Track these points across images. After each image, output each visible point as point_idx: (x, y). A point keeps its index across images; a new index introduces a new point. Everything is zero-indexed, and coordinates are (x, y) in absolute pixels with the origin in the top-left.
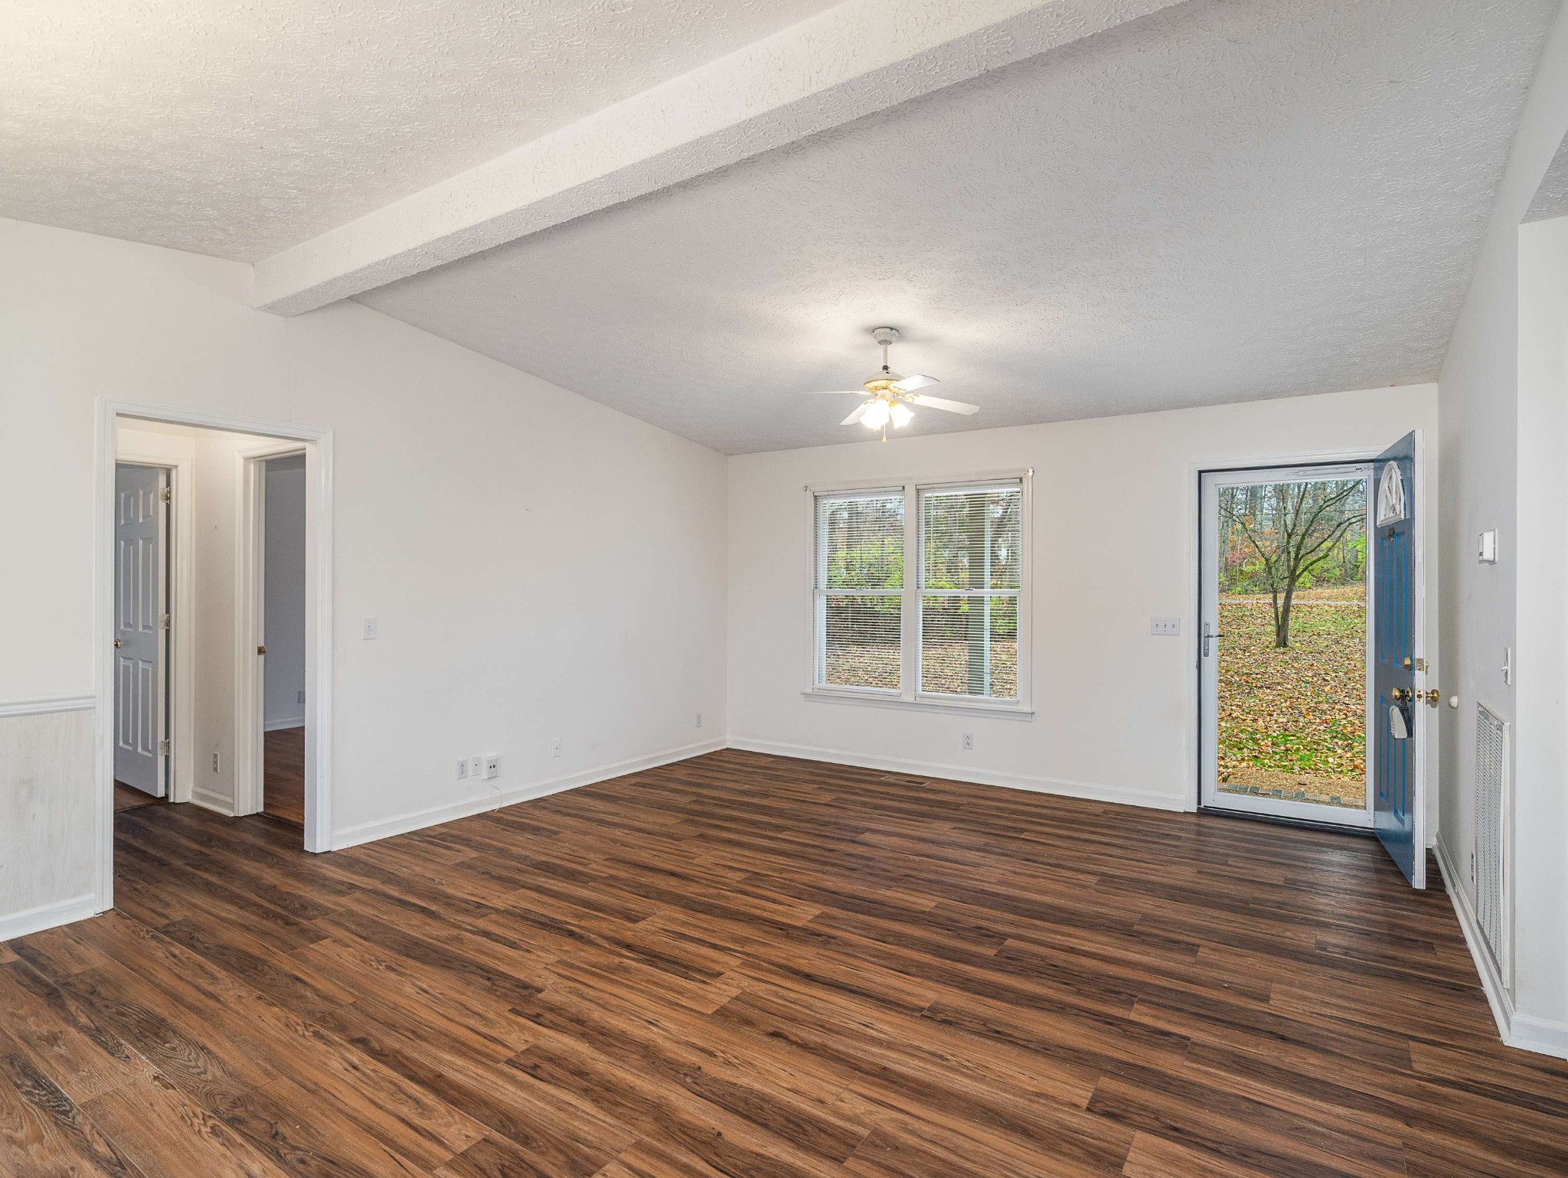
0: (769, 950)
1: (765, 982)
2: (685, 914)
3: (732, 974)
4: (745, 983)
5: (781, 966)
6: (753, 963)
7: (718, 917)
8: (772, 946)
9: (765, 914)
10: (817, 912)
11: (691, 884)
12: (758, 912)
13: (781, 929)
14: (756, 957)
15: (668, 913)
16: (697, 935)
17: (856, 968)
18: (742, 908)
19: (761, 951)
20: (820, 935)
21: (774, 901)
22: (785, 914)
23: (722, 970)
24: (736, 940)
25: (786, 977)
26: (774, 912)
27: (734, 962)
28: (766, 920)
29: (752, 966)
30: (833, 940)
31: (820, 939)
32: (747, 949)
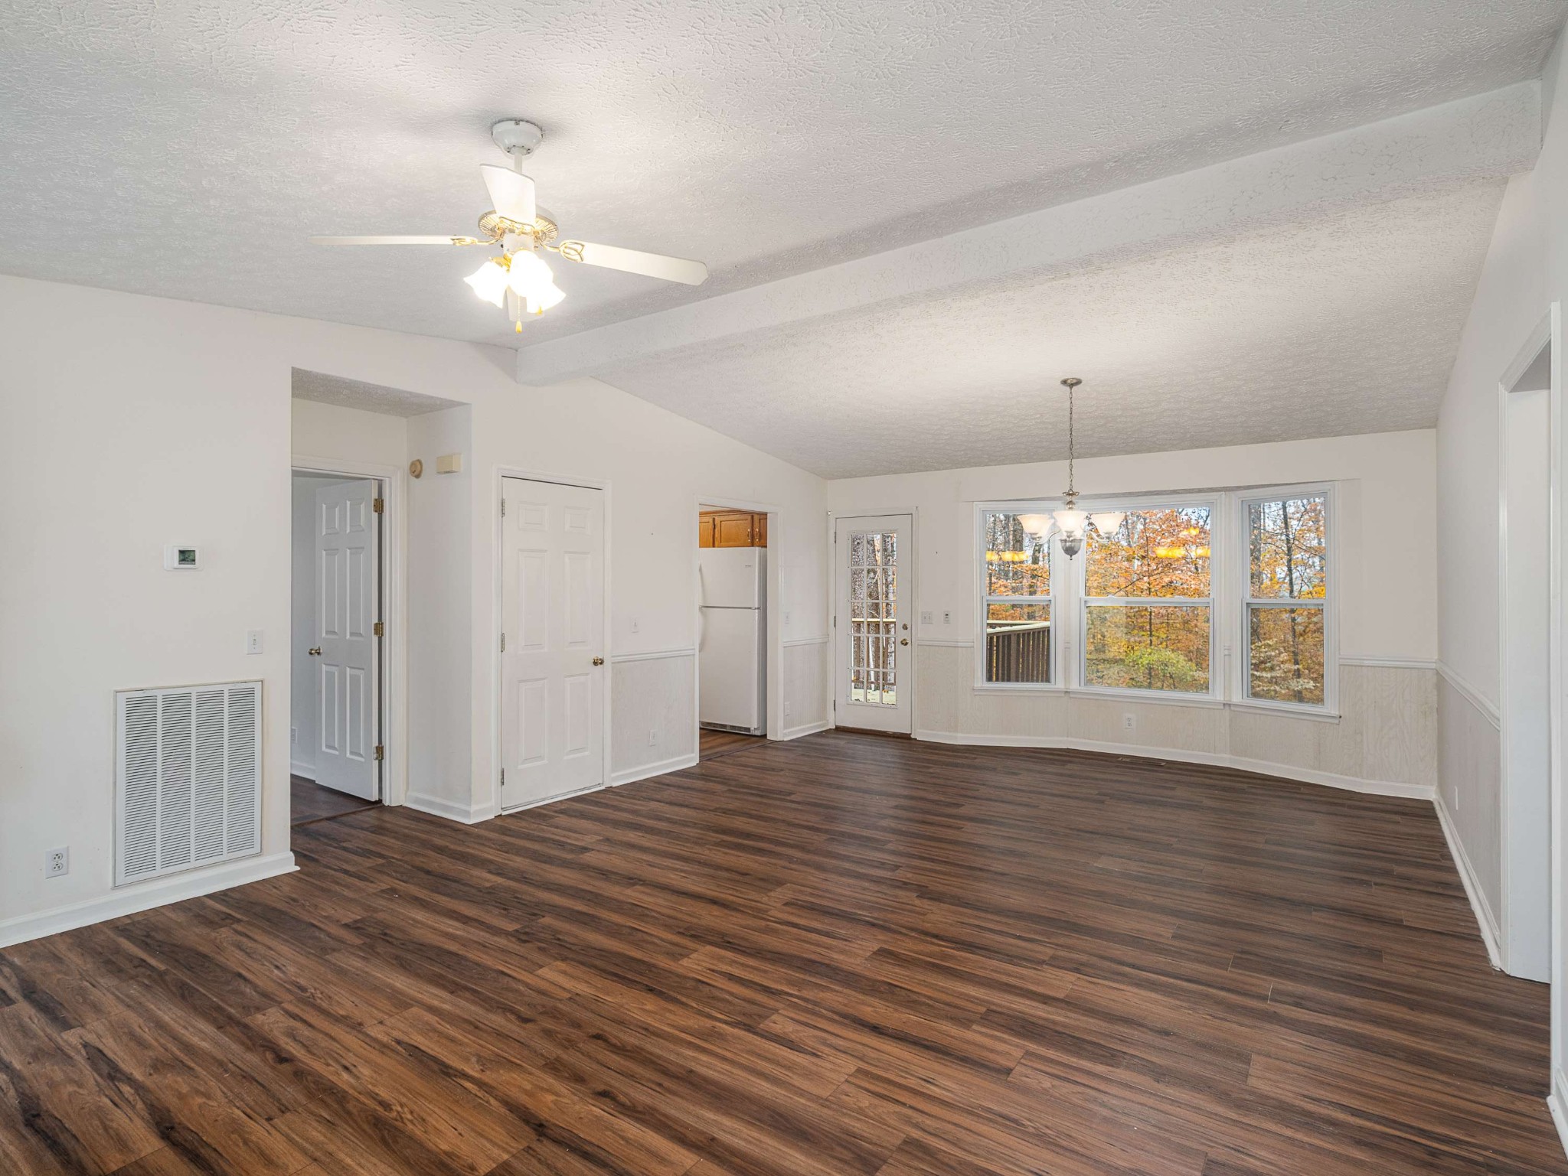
0: (744, 922)
1: (749, 900)
2: (832, 959)
3: (775, 905)
4: (765, 899)
5: (735, 909)
6: (759, 913)
7: (795, 956)
8: (741, 926)
9: (743, 959)
10: (685, 962)
11: (841, 1008)
12: (751, 962)
13: (729, 942)
14: (755, 917)
15: (852, 961)
16: (814, 936)
17: (674, 909)
18: (768, 967)
19: (751, 922)
20: (693, 936)
21: (731, 977)
22: (720, 959)
23: (784, 907)
24: (775, 932)
25: (733, 902)
26: (733, 962)
27: (773, 912)
28: (743, 953)
29: (759, 910)
30: (681, 930)
31: (693, 932)
32: (763, 923)
